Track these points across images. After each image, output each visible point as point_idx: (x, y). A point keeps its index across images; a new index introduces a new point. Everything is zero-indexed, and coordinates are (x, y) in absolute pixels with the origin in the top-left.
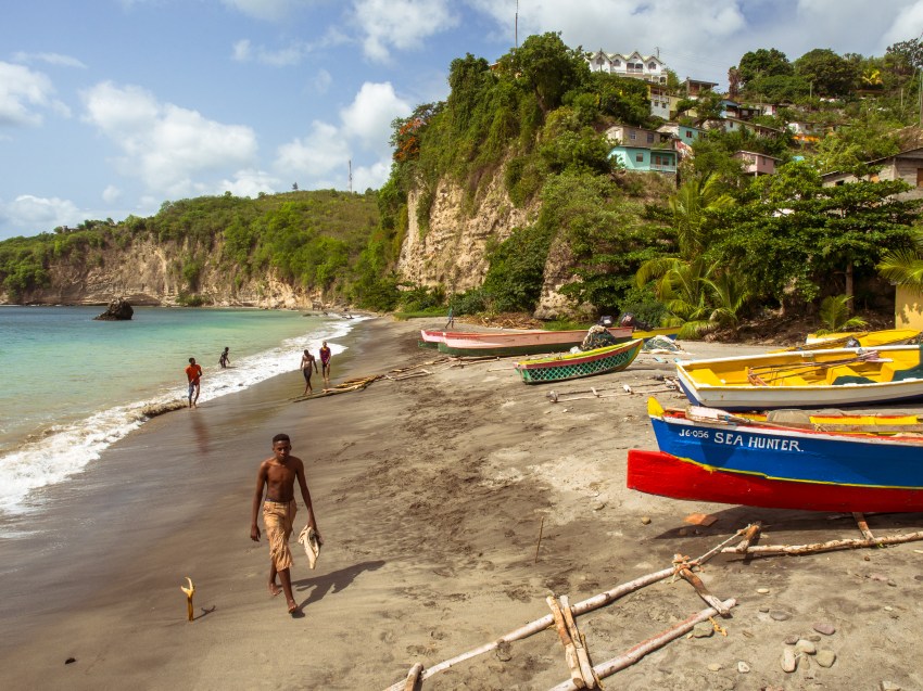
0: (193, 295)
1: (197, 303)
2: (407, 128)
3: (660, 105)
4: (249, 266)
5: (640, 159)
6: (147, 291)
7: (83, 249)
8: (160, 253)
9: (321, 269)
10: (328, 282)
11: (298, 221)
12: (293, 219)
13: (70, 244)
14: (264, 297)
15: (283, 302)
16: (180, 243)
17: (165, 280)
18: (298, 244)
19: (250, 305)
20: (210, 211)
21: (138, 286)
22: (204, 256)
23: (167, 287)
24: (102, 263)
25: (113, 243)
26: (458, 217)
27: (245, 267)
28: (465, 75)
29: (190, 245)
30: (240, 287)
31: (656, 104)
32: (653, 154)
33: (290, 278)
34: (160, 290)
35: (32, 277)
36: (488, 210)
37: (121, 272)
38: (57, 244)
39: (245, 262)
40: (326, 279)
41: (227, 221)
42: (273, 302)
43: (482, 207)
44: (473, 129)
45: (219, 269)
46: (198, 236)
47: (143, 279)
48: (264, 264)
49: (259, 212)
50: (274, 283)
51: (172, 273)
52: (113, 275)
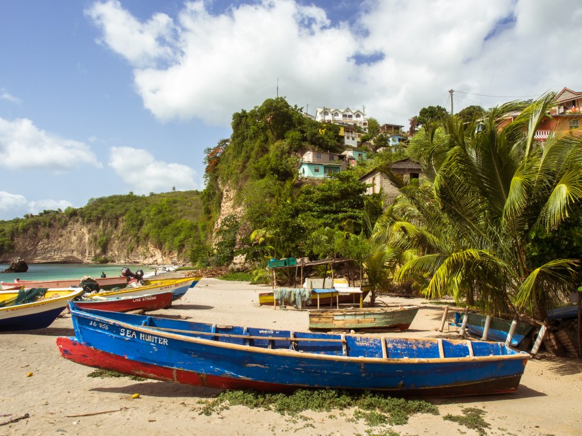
0: (103, 256)
1: (106, 261)
2: (213, 153)
3: (351, 139)
4: (138, 238)
5: (317, 171)
6: (75, 254)
7: (37, 228)
8: (85, 230)
9: (177, 240)
10: (181, 247)
11: (168, 209)
12: (166, 208)
13: (28, 225)
14: (146, 258)
15: (156, 261)
16: (98, 224)
17: (87, 247)
18: (166, 224)
19: (137, 263)
20: (118, 204)
21: (70, 251)
22: (112, 232)
23: (87, 252)
24: (48, 236)
25: (57, 224)
27: (136, 238)
28: (241, 122)
29: (103, 225)
30: (132, 251)
31: (348, 138)
32: (326, 167)
33: (160, 246)
34: (83, 253)
35: (3, 245)
37: (60, 242)
38: (21, 224)
39: (136, 235)
40: (179, 246)
41: (127, 210)
42: (151, 260)
45: (120, 240)
46: (108, 219)
48: (147, 237)
49: (147, 204)
50: (152, 249)
51: (91, 243)
52: (55, 244)
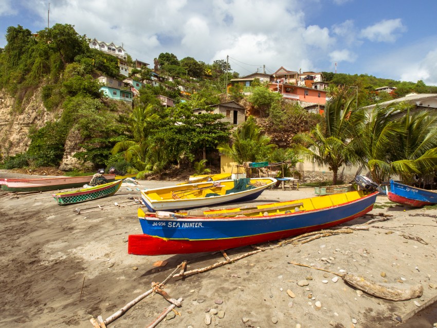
3: (124, 70)
5: (115, 94)
26: (11, 113)
28: (17, 36)
31: (122, 69)
32: (121, 92)
36: (31, 111)
43: (27, 109)
44: (21, 66)
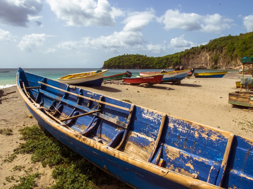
1: (216, 68)
4: (232, 57)
6: (203, 65)
7: (189, 54)
8: (208, 55)
11: (249, 41)
12: (248, 41)
13: (186, 54)
14: (236, 66)
16: (213, 51)
17: (209, 62)
18: (247, 49)
19: (231, 69)
20: (223, 41)
21: (201, 64)
22: (219, 55)
23: (209, 64)
24: (193, 58)
25: (196, 53)
27: (231, 57)
29: (216, 52)
30: (229, 63)
34: (207, 65)
35: (177, 62)
37: (197, 60)
38: (183, 54)
39: (231, 56)
41: (227, 44)
42: (238, 68)
45: (223, 58)
46: (218, 49)
47: (203, 62)
48: (236, 56)
49: (238, 40)
50: (239, 62)
51: (210, 60)
52: (195, 61)
